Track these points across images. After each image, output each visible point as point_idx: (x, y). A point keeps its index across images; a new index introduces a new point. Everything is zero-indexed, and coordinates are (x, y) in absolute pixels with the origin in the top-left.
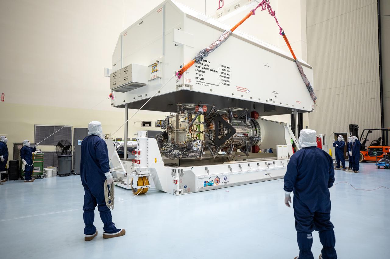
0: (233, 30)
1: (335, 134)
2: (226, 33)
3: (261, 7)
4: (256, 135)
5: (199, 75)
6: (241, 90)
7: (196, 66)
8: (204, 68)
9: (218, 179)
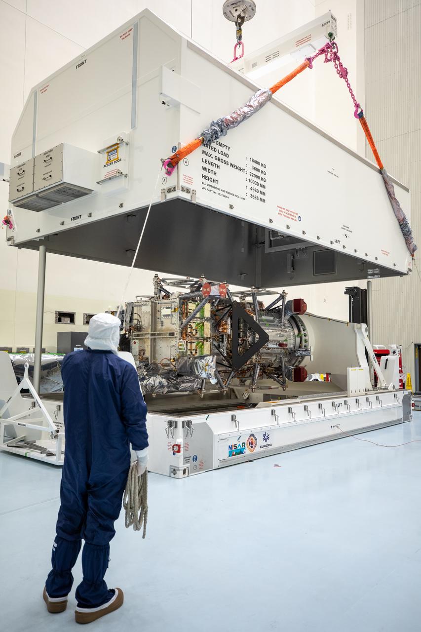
0: (274, 89)
1: (415, 344)
2: (262, 94)
4: (300, 347)
5: (209, 171)
6: (286, 215)
7: (204, 152)
8: (219, 159)
9: (253, 440)
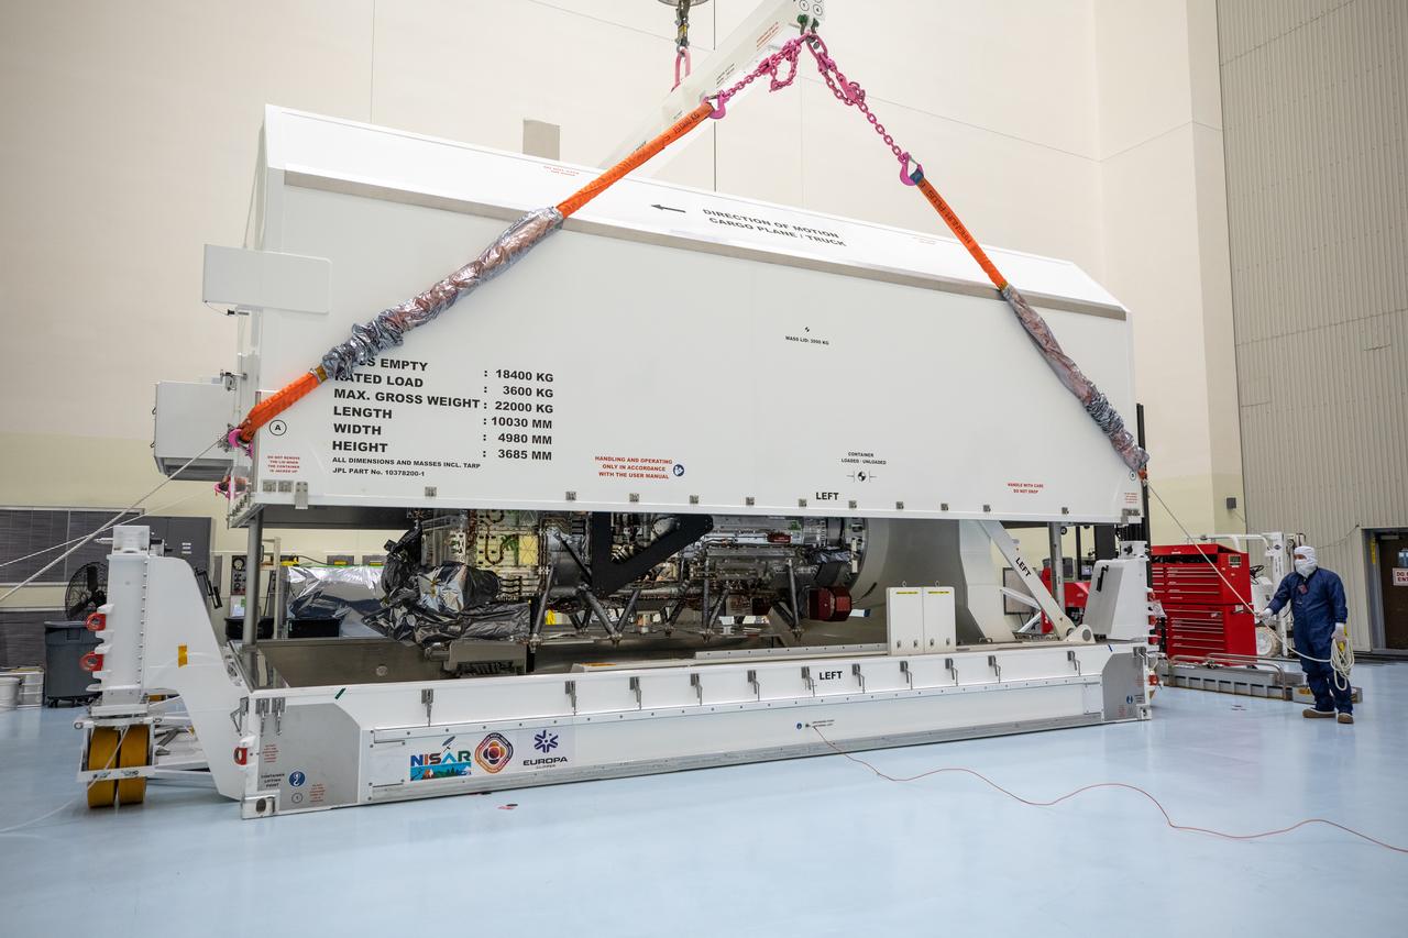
1: (1367, 531)
3: (768, 77)
4: (840, 541)
5: (355, 429)
6: (629, 471)
7: (339, 393)
9: (500, 746)
